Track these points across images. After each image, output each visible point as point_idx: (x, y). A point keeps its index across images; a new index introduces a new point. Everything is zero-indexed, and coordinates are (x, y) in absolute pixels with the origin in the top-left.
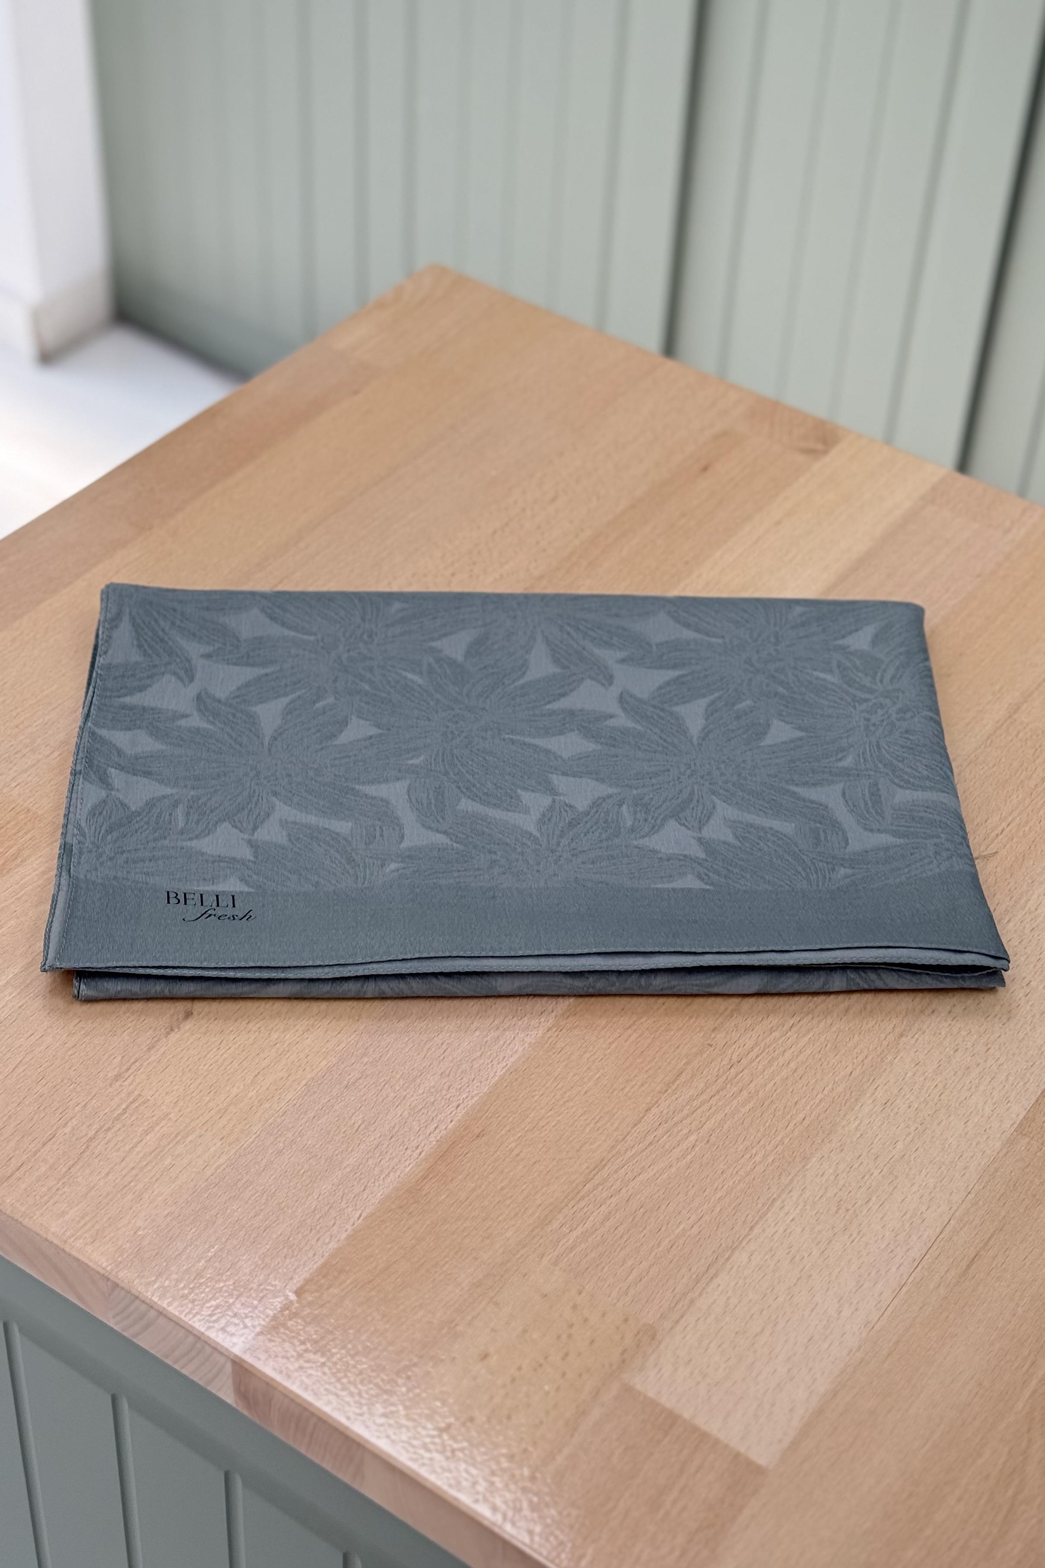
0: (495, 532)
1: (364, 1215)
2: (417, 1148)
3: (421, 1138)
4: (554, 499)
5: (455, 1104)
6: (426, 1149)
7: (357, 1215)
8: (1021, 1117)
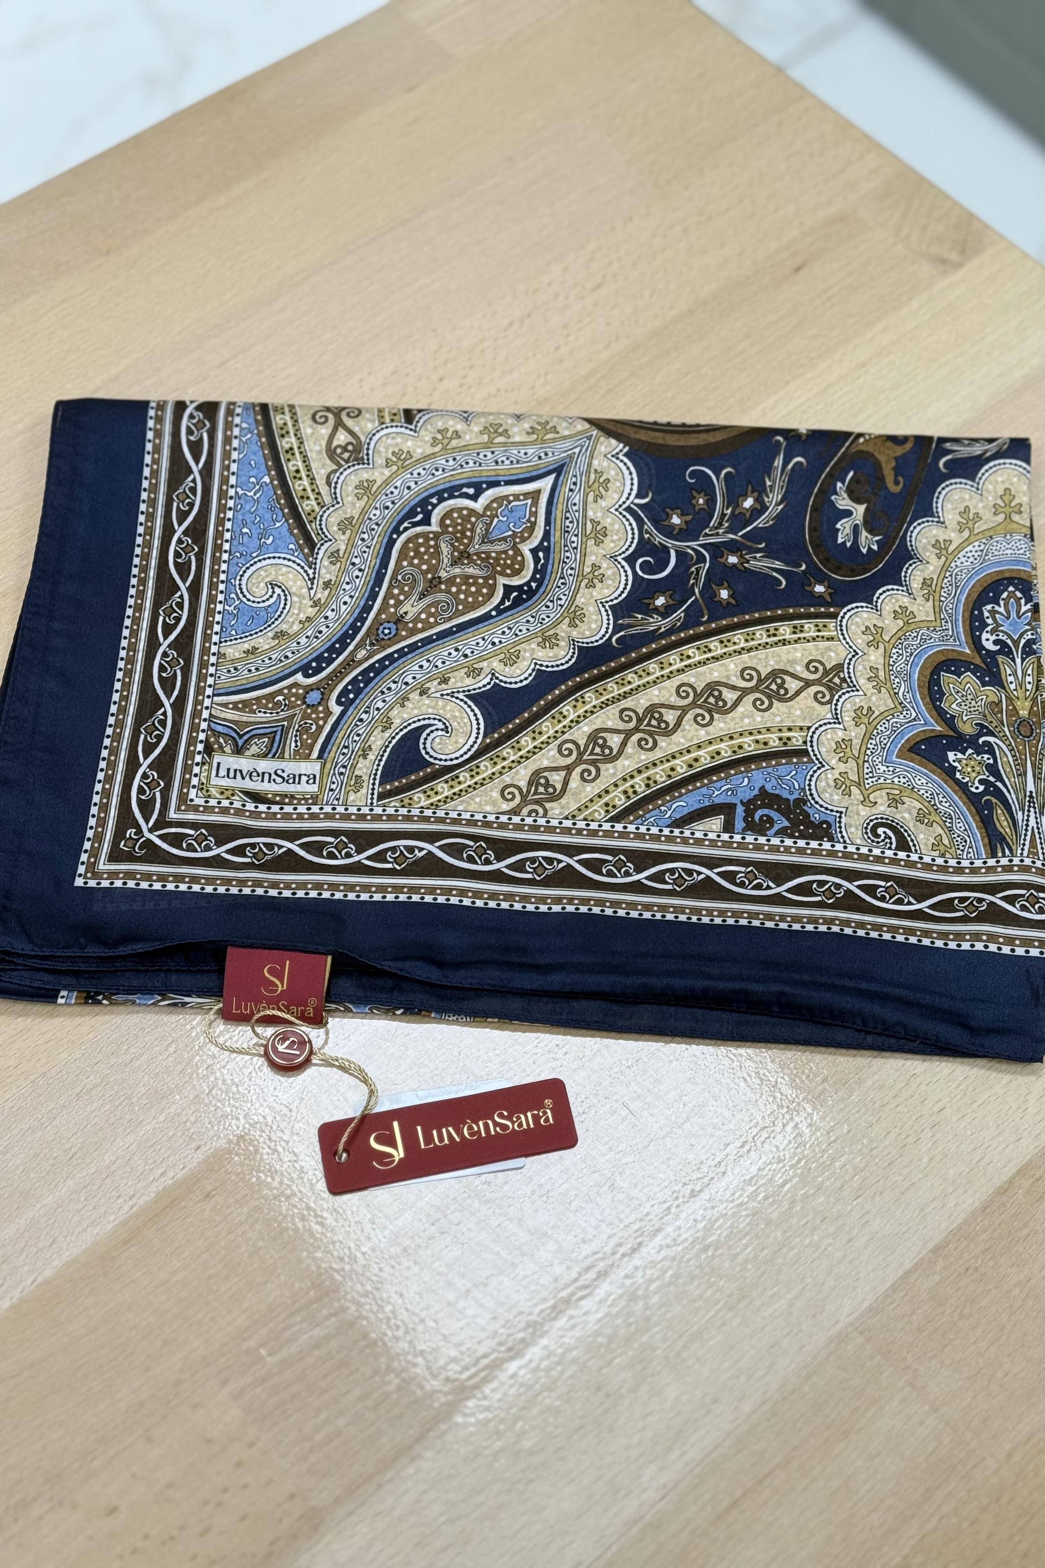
0: (511, 324)
1: (39, 1280)
2: (131, 1198)
3: (139, 1186)
4: (599, 286)
5: (194, 1145)
6: (142, 1202)
7: (31, 1280)
8: (866, 1304)
